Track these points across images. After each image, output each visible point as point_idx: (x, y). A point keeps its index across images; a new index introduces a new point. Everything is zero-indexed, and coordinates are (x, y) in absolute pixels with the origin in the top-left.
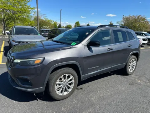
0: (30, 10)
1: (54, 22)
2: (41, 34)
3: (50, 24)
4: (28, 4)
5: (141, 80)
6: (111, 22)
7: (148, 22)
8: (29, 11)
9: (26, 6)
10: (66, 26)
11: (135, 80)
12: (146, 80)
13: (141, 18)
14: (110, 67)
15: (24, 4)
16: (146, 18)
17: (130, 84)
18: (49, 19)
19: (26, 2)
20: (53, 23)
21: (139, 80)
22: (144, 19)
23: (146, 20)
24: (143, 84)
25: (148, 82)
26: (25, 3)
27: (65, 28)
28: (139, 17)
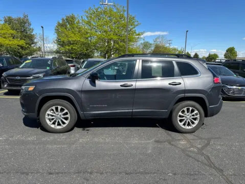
14: (131, 110)
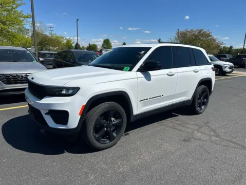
0: (22, 19)
1: (66, 39)
2: (39, 60)
3: (60, 43)
4: (19, 9)
5: (202, 133)
6: (160, 40)
7: (214, 39)
8: (20, 21)
9: (14, 12)
10: (88, 46)
11: (193, 132)
12: (210, 132)
13: (204, 32)
15: (12, 10)
16: (210, 34)
17: (184, 141)
18: (58, 35)
19: (15, 6)
20: (65, 41)
21: (199, 132)
22: (209, 35)
23: (211, 36)
24: (204, 139)
25: (212, 135)
26: (12, 7)
27: (85, 49)
28: (200, 32)
